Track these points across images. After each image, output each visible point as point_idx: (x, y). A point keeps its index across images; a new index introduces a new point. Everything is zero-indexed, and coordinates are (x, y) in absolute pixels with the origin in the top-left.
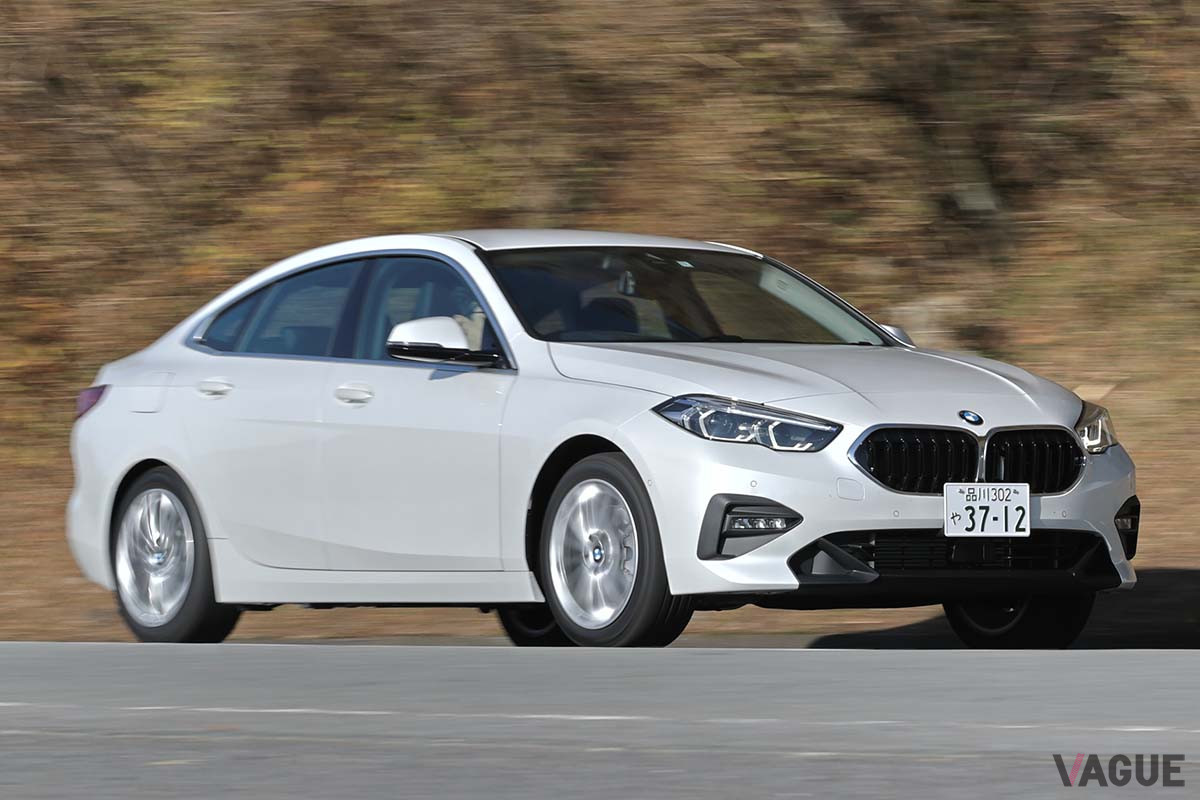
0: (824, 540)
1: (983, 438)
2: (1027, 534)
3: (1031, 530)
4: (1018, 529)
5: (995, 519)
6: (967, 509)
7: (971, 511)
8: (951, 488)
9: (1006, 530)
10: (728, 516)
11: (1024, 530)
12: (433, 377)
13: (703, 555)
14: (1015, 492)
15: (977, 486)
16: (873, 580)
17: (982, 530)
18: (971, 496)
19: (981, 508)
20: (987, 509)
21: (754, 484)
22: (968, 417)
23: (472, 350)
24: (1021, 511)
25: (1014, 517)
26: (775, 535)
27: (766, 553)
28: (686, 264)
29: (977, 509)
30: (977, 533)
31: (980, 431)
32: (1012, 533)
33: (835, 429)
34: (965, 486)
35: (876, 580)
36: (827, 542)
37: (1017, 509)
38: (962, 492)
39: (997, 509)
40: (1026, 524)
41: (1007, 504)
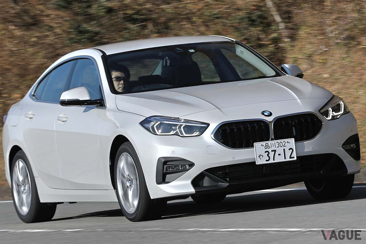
0: (205, 172)
1: (271, 122)
2: (295, 159)
3: (297, 157)
4: (290, 158)
5: (279, 155)
6: (266, 152)
7: (267, 153)
8: (257, 145)
9: (285, 159)
10: (165, 166)
11: (293, 158)
12: (84, 111)
13: (158, 183)
14: (288, 142)
15: (269, 142)
16: (226, 186)
17: (274, 160)
18: (267, 146)
19: (272, 151)
20: (275, 151)
21: (173, 152)
22: (265, 114)
23: (92, 100)
24: (291, 150)
25: (288, 153)
26: (184, 172)
27: (182, 180)
28: (192, 51)
29: (270, 151)
30: (271, 161)
31: (270, 119)
32: (288, 159)
33: (206, 126)
34: (264, 143)
35: (228, 186)
36: (206, 172)
37: (289, 149)
38: (262, 145)
39: (280, 150)
40: (294, 155)
41: (284, 148)
